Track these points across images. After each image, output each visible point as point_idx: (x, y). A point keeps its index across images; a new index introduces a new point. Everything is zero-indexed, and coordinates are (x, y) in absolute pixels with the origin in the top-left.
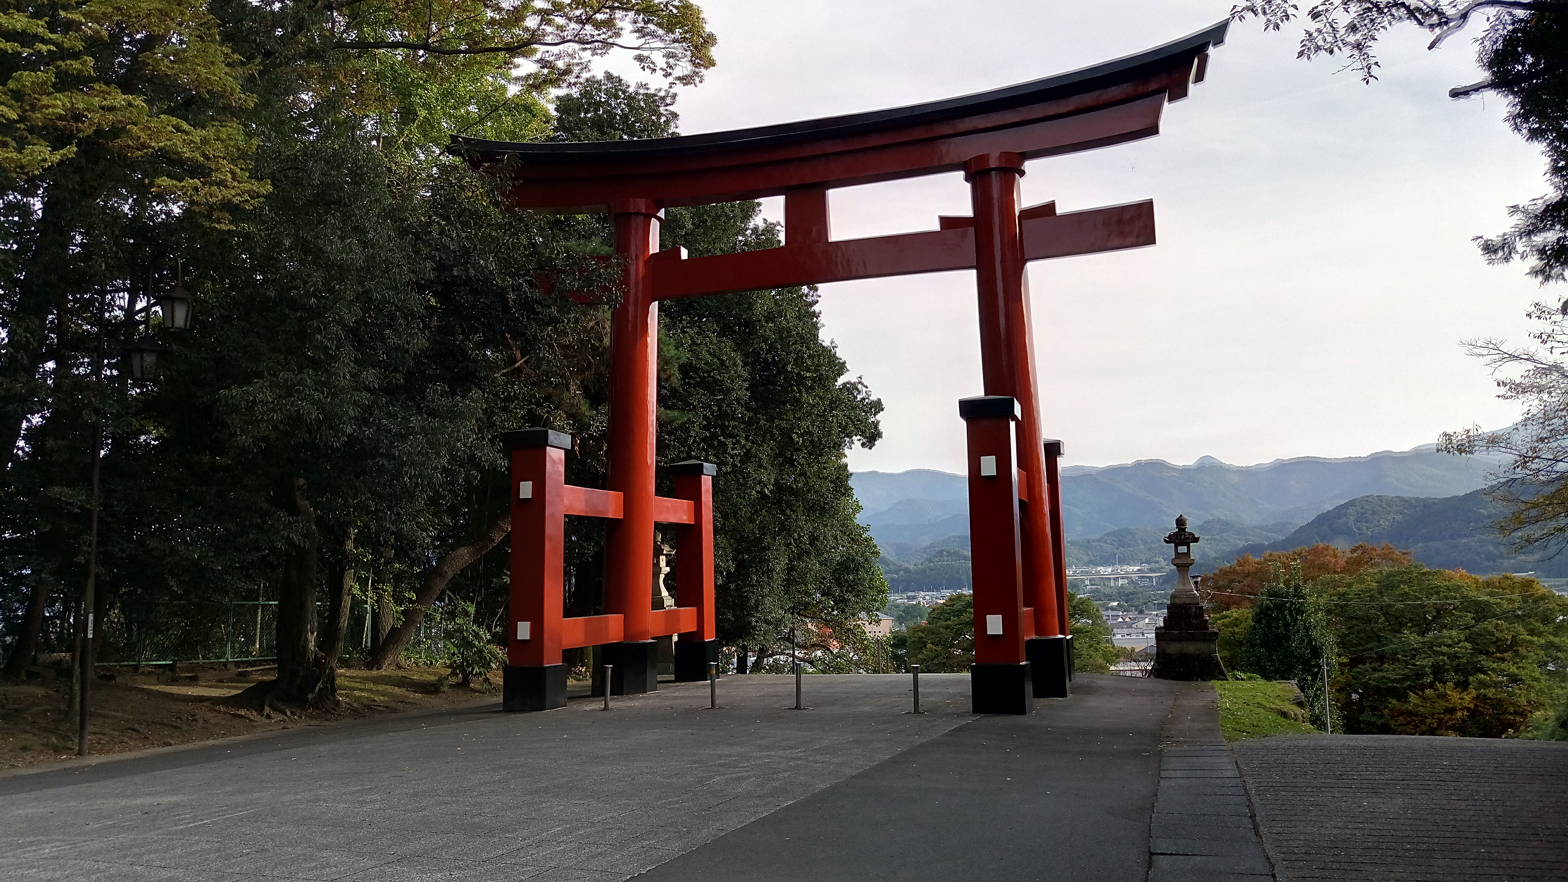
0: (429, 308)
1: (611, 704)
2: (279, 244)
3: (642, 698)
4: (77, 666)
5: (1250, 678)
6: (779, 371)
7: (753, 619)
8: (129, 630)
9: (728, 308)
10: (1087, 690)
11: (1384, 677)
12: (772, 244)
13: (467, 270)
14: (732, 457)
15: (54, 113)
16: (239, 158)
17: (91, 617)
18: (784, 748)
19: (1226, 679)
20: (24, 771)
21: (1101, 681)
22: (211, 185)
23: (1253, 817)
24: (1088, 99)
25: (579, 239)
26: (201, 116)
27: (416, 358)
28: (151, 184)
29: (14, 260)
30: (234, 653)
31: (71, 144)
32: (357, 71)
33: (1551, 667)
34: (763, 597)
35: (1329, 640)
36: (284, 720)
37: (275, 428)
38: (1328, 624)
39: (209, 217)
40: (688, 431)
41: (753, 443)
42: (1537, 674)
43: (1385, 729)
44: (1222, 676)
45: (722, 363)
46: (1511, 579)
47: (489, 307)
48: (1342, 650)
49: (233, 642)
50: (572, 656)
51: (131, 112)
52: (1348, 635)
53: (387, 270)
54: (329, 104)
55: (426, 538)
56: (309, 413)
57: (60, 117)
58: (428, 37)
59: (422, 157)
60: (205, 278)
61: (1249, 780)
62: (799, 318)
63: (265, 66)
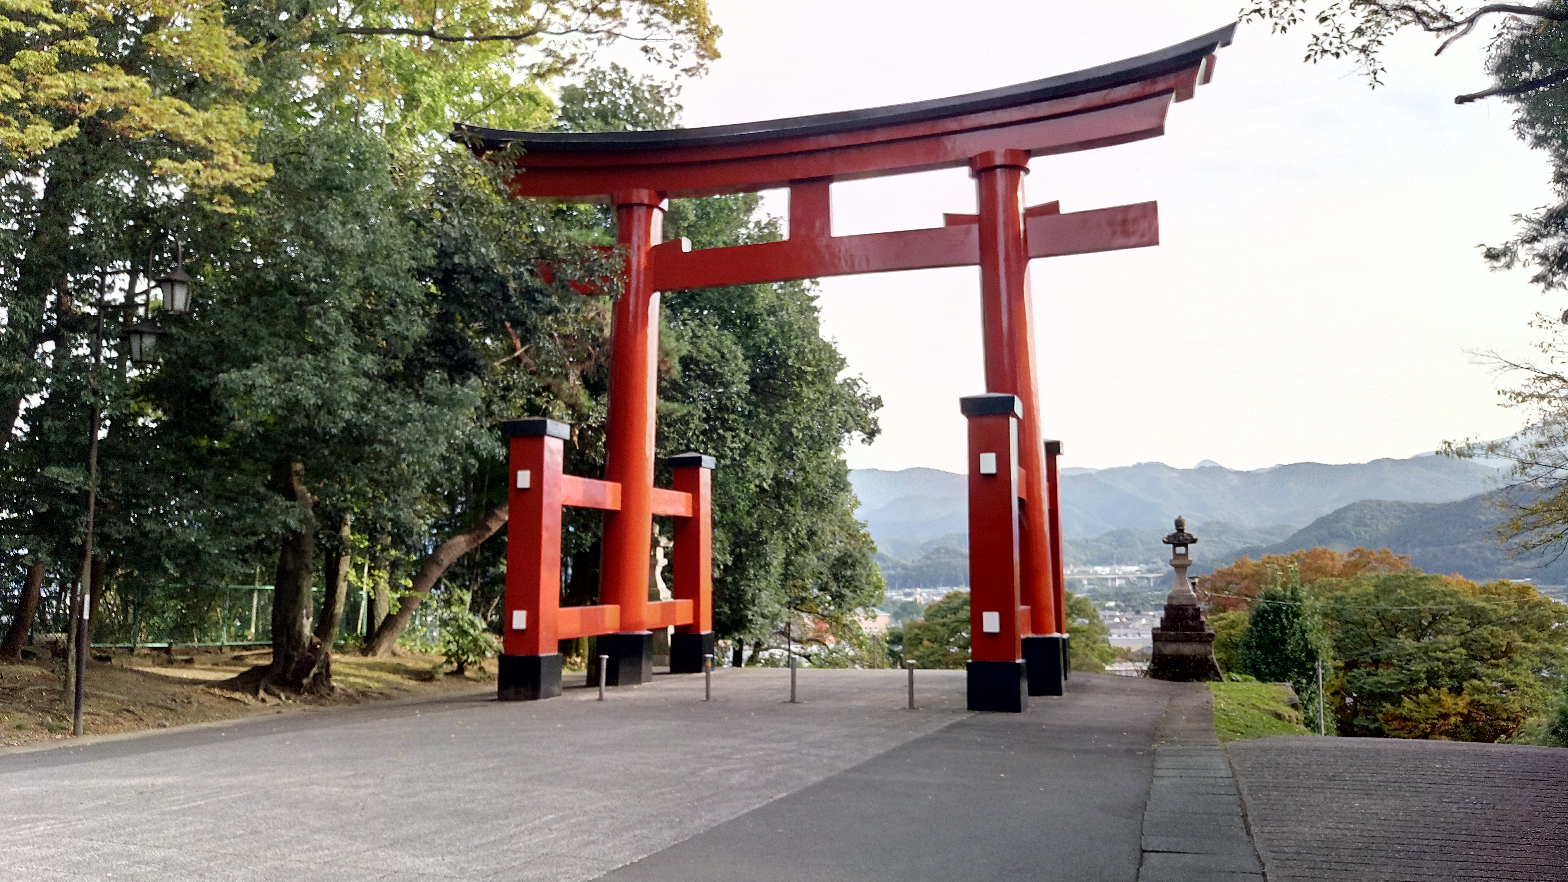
0: (429, 295)
1: (606, 695)
2: (280, 229)
3: (638, 689)
4: (73, 646)
5: (1245, 680)
6: (779, 365)
7: (750, 613)
8: (125, 612)
9: (729, 301)
10: (1081, 689)
11: (1378, 682)
12: (775, 237)
13: (468, 258)
14: (732, 450)
15: (56, 94)
16: (242, 141)
17: (87, 598)
18: (779, 741)
19: (1221, 680)
20: (18, 750)
21: (1096, 680)
22: (213, 167)
23: (1245, 817)
24: (1094, 98)
25: (581, 228)
26: (204, 99)
27: (416, 345)
28: (153, 166)
29: (15, 240)
30: (229, 637)
31: (73, 124)
32: (361, 57)
33: (1545, 673)
34: (760, 590)
35: (1323, 643)
36: (278, 705)
37: (273, 412)
38: (1324, 628)
39: (210, 200)
40: (687, 423)
41: (753, 436)
42: (1532, 681)
43: (1379, 733)
44: (1217, 677)
45: (723, 356)
46: (1508, 585)
47: (489, 295)
48: (1337, 655)
49: (229, 626)
50: (567, 647)
51: (134, 94)
52: (1343, 640)
53: (388, 256)
54: (334, 89)
55: (422, 526)
56: (308, 399)
57: (63, 98)
58: (434, 23)
59: (425, 145)
60: (205, 261)
61: (1242, 780)
62: (801, 312)
63: (269, 50)
